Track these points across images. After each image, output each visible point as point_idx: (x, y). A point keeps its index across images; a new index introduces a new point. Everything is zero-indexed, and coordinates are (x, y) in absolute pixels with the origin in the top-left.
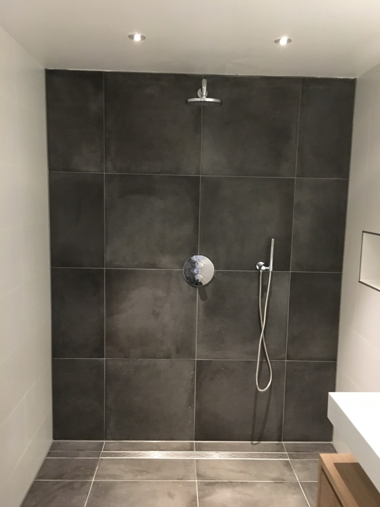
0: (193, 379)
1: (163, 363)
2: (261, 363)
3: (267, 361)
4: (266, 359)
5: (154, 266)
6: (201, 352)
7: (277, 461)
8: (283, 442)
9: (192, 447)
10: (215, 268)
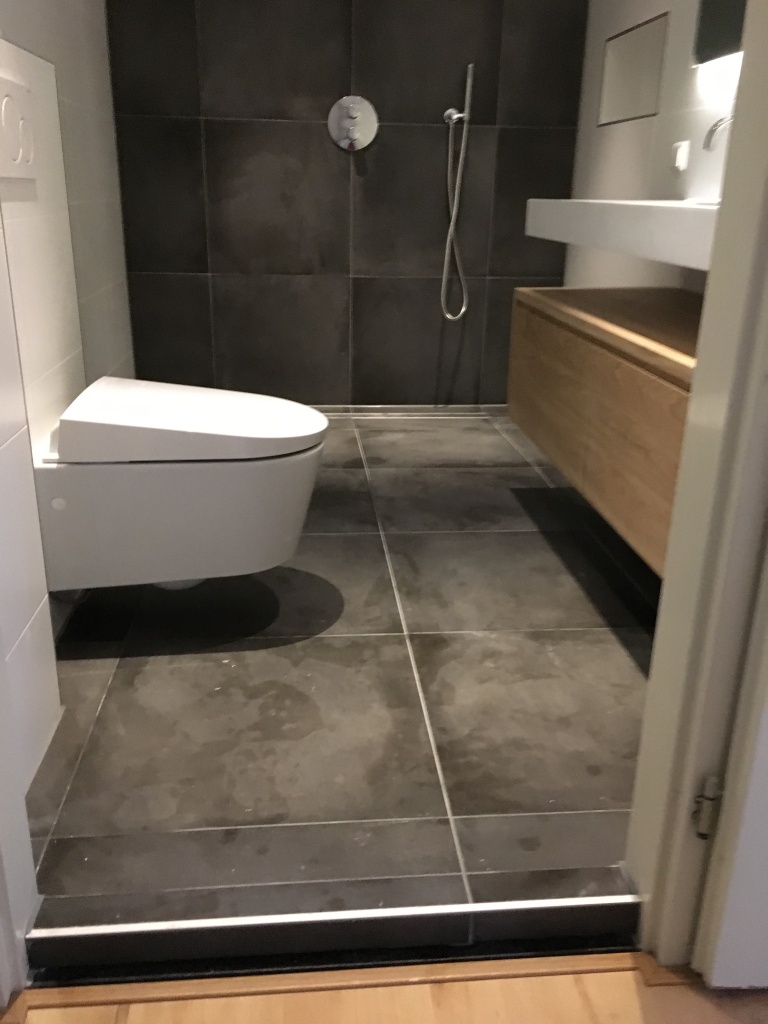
1: (304, 281)
2: (450, 282)
3: (459, 279)
4: (459, 275)
5: (281, 115)
6: (358, 265)
7: (471, 419)
8: (482, 406)
9: (347, 410)
10: (380, 119)
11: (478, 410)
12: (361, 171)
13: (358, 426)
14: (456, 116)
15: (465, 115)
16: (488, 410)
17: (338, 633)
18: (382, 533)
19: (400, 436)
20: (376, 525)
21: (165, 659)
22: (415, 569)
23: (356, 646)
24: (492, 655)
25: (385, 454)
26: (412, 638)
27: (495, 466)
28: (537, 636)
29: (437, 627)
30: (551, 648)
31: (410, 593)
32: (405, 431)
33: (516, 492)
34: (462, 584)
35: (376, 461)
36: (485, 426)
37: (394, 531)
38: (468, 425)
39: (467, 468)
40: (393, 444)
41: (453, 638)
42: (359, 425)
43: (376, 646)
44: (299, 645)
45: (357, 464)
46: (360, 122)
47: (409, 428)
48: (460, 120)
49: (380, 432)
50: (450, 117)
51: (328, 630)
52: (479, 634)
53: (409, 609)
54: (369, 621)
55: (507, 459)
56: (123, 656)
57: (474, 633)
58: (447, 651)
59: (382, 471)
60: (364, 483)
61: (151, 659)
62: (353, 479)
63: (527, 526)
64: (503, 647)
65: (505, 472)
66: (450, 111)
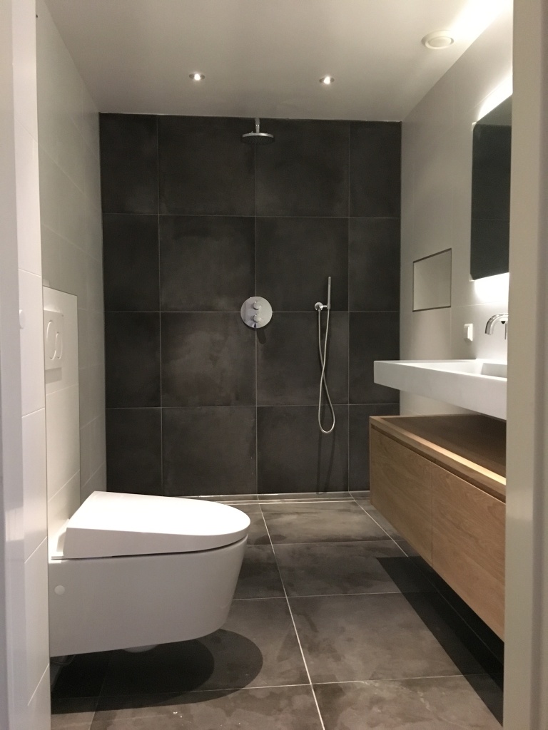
0: (254, 427)
1: (223, 410)
2: (323, 407)
3: (329, 405)
4: (329, 403)
5: (210, 309)
6: (261, 398)
7: (343, 502)
8: (350, 492)
9: (255, 498)
10: (274, 310)
11: (349, 495)
12: (262, 340)
13: (263, 511)
14: (322, 307)
15: (328, 306)
16: (354, 495)
17: (260, 685)
18: (286, 597)
19: (293, 517)
20: (282, 590)
21: (129, 711)
22: (313, 627)
23: (274, 696)
24: (378, 701)
25: (284, 532)
26: (316, 688)
27: (365, 539)
28: (410, 684)
29: (333, 678)
30: (422, 694)
31: (312, 648)
32: (297, 513)
33: (381, 560)
34: (350, 640)
35: (279, 538)
36: (353, 508)
37: (295, 595)
38: (342, 508)
39: (344, 541)
40: (289, 524)
41: (348, 687)
42: (264, 509)
43: (289, 695)
44: (230, 696)
45: (264, 541)
46: (261, 312)
47: (299, 510)
48: (325, 309)
49: (279, 514)
50: (318, 307)
51: (252, 682)
52: (366, 683)
53: (312, 663)
54: (283, 673)
55: (373, 534)
56: (97, 710)
57: (363, 682)
58: (343, 699)
59: (283, 546)
60: (271, 556)
61: (119, 712)
62: (263, 553)
63: (392, 589)
64: (386, 694)
65: (371, 543)
66: (318, 303)
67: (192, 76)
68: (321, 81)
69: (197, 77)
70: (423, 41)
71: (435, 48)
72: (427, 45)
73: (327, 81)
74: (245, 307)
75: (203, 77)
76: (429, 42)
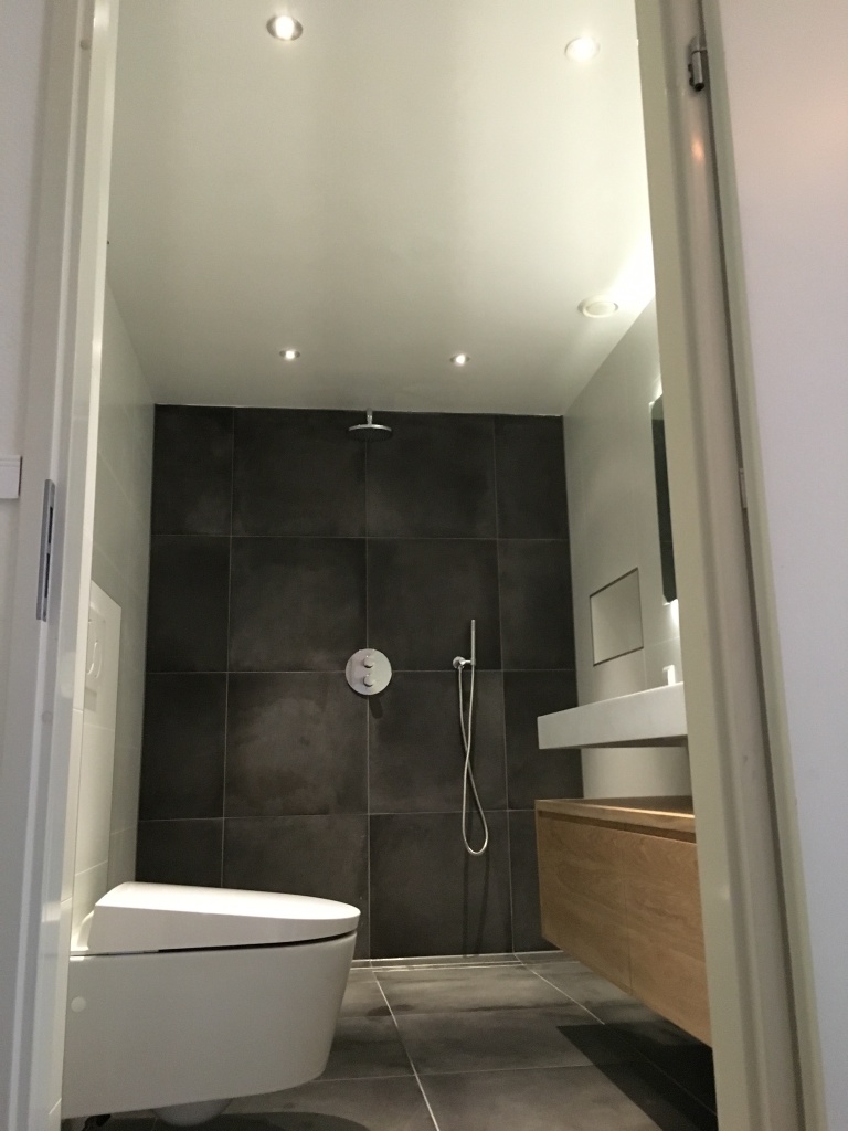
0: (366, 847)
1: (317, 821)
2: (470, 815)
3: (479, 812)
4: (478, 808)
5: (303, 667)
6: (376, 802)
7: (505, 968)
8: (515, 954)
9: (367, 964)
10: (394, 668)
11: (515, 959)
12: (376, 712)
13: (379, 979)
14: (463, 662)
15: (472, 661)
16: (521, 957)
18: (416, 1075)
20: (409, 1067)
32: (433, 980)
33: (563, 1029)
35: (402, 1008)
36: (521, 973)
37: (430, 1072)
39: (506, 1010)
42: (380, 977)
45: (384, 1011)
46: (374, 671)
48: (467, 666)
49: (405, 982)
50: (458, 663)
59: (411, 1016)
60: (392, 1029)
62: (381, 1025)
66: (457, 659)
67: (283, 354)
68: (452, 360)
69: (290, 355)
70: (580, 308)
71: (595, 316)
72: (585, 312)
73: (461, 360)
74: (351, 665)
75: (298, 355)
76: (588, 308)
